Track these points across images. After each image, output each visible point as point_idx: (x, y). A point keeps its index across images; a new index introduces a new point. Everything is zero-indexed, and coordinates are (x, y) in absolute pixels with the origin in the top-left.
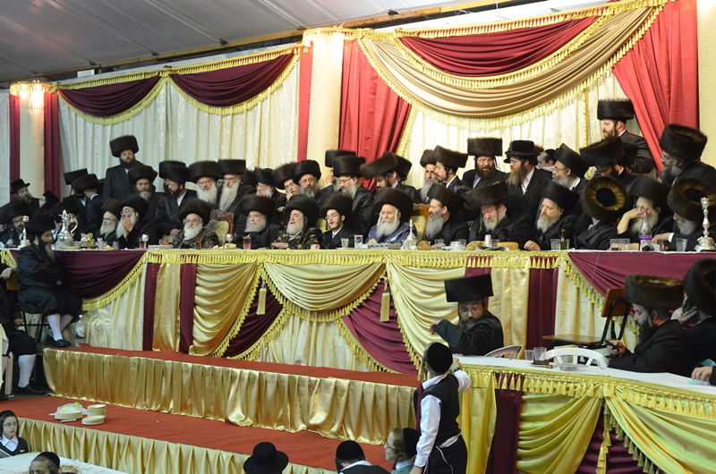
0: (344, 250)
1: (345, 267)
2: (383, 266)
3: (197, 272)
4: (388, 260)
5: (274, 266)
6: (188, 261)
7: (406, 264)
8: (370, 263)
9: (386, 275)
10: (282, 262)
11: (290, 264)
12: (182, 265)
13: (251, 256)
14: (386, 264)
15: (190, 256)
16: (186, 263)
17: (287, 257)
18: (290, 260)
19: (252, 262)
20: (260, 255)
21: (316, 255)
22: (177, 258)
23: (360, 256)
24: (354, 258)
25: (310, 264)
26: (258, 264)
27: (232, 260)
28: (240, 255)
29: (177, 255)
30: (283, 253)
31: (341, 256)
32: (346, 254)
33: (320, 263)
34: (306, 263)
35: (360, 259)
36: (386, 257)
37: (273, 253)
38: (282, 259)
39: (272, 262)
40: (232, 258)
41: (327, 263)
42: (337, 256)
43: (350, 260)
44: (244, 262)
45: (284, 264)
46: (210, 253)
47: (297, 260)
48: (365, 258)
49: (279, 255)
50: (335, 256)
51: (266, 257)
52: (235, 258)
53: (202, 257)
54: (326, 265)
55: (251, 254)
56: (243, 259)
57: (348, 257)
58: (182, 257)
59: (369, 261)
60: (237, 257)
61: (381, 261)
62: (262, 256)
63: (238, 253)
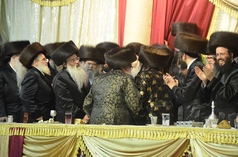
0: (153, 126)
1: (154, 142)
2: (188, 142)
3: (24, 143)
4: (192, 136)
5: (91, 138)
6: (16, 133)
7: (208, 140)
8: (176, 138)
9: (190, 150)
10: (99, 135)
11: (106, 137)
12: (11, 137)
13: (71, 130)
14: (190, 140)
15: (18, 129)
16: (14, 135)
17: (103, 131)
18: (106, 134)
19: (72, 135)
20: (79, 130)
21: (129, 130)
22: (6, 130)
23: (167, 132)
24: (162, 134)
25: (123, 138)
26: (77, 137)
27: (55, 133)
28: (62, 129)
29: (7, 128)
30: (99, 128)
31: (150, 132)
32: (154, 130)
33: (132, 137)
34: (119, 137)
35: (167, 134)
36: (191, 133)
37: (91, 128)
38: (98, 133)
39: (90, 135)
40: (55, 131)
41: (138, 138)
42: (147, 131)
43: (158, 135)
44: (65, 135)
45: (100, 137)
46: (35, 127)
47: (112, 135)
48: (171, 134)
49: (96, 129)
50: (145, 132)
51: (85, 131)
52: (58, 131)
53: (29, 130)
54: (137, 139)
55: (71, 128)
56: (64, 132)
57: (156, 132)
58: (11, 130)
59: (175, 137)
60: (59, 130)
61: (185, 137)
62: (81, 130)
63: (61, 127)
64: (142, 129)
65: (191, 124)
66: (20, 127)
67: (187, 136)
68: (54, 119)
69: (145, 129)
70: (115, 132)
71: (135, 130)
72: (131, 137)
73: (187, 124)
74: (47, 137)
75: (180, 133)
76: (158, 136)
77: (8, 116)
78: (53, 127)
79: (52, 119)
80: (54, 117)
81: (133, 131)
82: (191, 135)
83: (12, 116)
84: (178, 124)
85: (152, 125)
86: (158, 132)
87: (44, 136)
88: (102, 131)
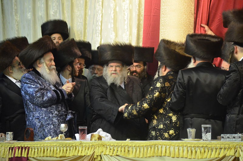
0: (190, 141)
5: (112, 158)
8: (221, 156)
10: (122, 154)
11: (131, 156)
12: (11, 160)
13: (87, 148)
14: (240, 158)
15: (20, 149)
16: (15, 156)
17: (127, 149)
18: (131, 152)
19: (88, 154)
20: (98, 147)
21: (160, 147)
22: (4, 151)
23: (209, 149)
24: (203, 151)
25: (153, 156)
26: (95, 157)
27: (66, 153)
28: (76, 147)
29: (5, 148)
30: (123, 145)
31: (187, 148)
32: (193, 146)
33: (164, 156)
34: (148, 156)
35: (208, 152)
36: (240, 150)
37: (112, 144)
38: (121, 151)
39: (111, 154)
40: (67, 150)
41: (171, 156)
42: (183, 148)
43: (197, 152)
44: (79, 154)
45: (124, 156)
46: (42, 145)
47: (139, 153)
48: (214, 150)
49: (118, 146)
50: (181, 149)
51: (104, 149)
52: (70, 150)
53: (33, 149)
54: (170, 158)
55: (87, 145)
56: (79, 151)
57: (195, 149)
58: (11, 150)
59: (219, 154)
60: (72, 149)
61: (233, 155)
62: (100, 149)
63: (74, 145)
64: (176, 145)
65: (240, 137)
66: (23, 146)
67: (235, 154)
68: (64, 135)
69: (180, 145)
70: (142, 149)
71: (168, 147)
72: (162, 155)
73: (234, 137)
74: (57, 157)
75: (226, 150)
76: (197, 154)
77: (7, 133)
78: (64, 145)
79: (63, 135)
80: (65, 132)
81: (166, 147)
82: (241, 152)
83: (12, 133)
84: (223, 137)
85: (189, 139)
86: (197, 149)
87: (53, 156)
88: (125, 148)
